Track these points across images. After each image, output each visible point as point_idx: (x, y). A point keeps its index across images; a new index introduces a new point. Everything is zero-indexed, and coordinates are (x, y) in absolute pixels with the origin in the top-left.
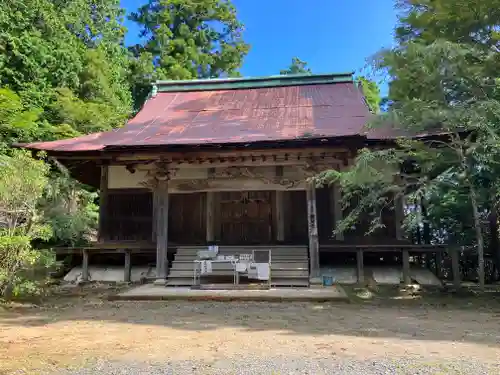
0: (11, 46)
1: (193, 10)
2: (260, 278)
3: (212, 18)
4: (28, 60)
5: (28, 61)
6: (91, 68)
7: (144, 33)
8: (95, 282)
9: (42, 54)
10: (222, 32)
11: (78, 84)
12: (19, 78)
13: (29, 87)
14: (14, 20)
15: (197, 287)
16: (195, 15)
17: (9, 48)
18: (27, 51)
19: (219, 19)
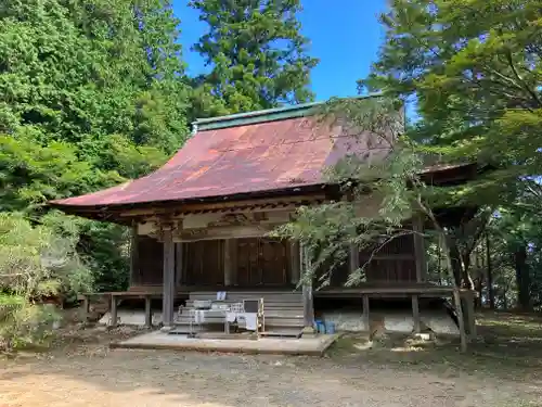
0: (68, 103)
1: (250, 34)
2: (248, 328)
3: (273, 38)
4: (82, 112)
5: (83, 114)
6: (145, 111)
7: (209, 62)
8: (123, 325)
9: (95, 105)
10: (287, 50)
11: (131, 127)
12: (76, 130)
13: (85, 137)
14: (70, 77)
15: (193, 335)
16: (253, 39)
17: (66, 104)
18: (82, 104)
19: (281, 37)
